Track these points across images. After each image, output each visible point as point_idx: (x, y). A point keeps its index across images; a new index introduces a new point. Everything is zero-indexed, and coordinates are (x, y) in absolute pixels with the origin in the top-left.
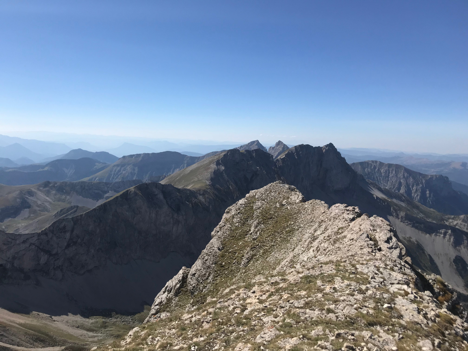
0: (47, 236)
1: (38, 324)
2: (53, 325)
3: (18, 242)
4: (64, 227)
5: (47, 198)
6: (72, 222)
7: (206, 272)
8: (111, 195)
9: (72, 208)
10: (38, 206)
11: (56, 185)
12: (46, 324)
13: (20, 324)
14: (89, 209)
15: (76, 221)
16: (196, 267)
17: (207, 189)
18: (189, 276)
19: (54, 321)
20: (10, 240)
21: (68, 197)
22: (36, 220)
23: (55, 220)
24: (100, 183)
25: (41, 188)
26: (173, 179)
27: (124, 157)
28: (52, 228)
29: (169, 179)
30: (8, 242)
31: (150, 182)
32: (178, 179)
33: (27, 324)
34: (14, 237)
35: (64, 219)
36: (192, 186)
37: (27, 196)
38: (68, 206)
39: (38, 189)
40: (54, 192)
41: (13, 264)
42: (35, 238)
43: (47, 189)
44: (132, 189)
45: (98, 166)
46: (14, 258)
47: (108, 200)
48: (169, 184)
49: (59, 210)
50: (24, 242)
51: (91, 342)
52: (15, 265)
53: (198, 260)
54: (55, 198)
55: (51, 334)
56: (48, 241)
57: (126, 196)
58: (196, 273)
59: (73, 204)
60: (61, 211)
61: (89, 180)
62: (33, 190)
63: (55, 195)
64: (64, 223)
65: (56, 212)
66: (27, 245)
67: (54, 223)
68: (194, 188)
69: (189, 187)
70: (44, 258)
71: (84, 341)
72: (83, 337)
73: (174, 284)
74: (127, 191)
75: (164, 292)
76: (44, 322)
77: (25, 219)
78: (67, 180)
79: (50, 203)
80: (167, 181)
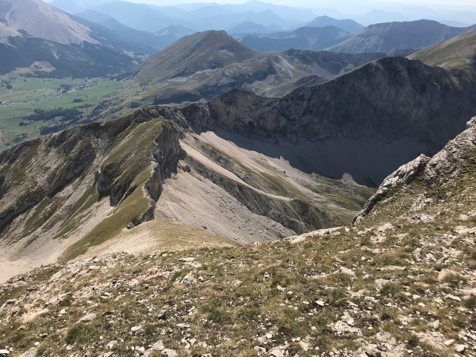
0: (287, 102)
1: (274, 176)
2: (286, 179)
3: (264, 104)
4: (303, 95)
5: (291, 66)
6: (310, 91)
7: (451, 165)
8: (351, 68)
9: (312, 77)
10: (282, 73)
11: (299, 54)
12: (281, 178)
13: (261, 173)
14: (328, 80)
15: (315, 91)
16: (438, 157)
17: (466, 69)
18: (428, 165)
19: (287, 176)
20: (258, 101)
21: (309, 66)
22: (279, 86)
23: (296, 88)
24: (341, 54)
25: (286, 56)
26: (424, 54)
27: (370, 26)
28: (292, 95)
29: (418, 54)
30: (257, 103)
31: (394, 56)
32: (429, 54)
33: (266, 174)
34: (261, 99)
35: (303, 88)
36: (446, 65)
37: (274, 63)
38: (308, 75)
39: (284, 57)
40: (297, 60)
41: (259, 123)
42: (278, 103)
43: (291, 56)
44: (374, 62)
45: (342, 35)
46: (260, 118)
47: (347, 73)
48: (417, 60)
49: (300, 78)
50: (269, 105)
51: (315, 201)
52: (261, 124)
53: (443, 150)
54: (297, 66)
55: (284, 186)
56: (288, 107)
57: (366, 70)
58: (437, 164)
59: (313, 74)
60: (302, 79)
61: (332, 50)
62: (279, 57)
63: (298, 63)
64: (303, 91)
65: (297, 81)
66: (271, 108)
67: (295, 90)
68: (448, 67)
69: (442, 65)
70: (283, 122)
71: (309, 199)
72: (309, 195)
73: (408, 170)
74: (369, 64)
75: (395, 176)
76: (279, 175)
77: (271, 84)
78: (310, 49)
79: (293, 71)
80: (415, 56)
